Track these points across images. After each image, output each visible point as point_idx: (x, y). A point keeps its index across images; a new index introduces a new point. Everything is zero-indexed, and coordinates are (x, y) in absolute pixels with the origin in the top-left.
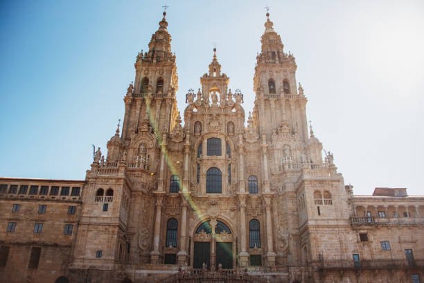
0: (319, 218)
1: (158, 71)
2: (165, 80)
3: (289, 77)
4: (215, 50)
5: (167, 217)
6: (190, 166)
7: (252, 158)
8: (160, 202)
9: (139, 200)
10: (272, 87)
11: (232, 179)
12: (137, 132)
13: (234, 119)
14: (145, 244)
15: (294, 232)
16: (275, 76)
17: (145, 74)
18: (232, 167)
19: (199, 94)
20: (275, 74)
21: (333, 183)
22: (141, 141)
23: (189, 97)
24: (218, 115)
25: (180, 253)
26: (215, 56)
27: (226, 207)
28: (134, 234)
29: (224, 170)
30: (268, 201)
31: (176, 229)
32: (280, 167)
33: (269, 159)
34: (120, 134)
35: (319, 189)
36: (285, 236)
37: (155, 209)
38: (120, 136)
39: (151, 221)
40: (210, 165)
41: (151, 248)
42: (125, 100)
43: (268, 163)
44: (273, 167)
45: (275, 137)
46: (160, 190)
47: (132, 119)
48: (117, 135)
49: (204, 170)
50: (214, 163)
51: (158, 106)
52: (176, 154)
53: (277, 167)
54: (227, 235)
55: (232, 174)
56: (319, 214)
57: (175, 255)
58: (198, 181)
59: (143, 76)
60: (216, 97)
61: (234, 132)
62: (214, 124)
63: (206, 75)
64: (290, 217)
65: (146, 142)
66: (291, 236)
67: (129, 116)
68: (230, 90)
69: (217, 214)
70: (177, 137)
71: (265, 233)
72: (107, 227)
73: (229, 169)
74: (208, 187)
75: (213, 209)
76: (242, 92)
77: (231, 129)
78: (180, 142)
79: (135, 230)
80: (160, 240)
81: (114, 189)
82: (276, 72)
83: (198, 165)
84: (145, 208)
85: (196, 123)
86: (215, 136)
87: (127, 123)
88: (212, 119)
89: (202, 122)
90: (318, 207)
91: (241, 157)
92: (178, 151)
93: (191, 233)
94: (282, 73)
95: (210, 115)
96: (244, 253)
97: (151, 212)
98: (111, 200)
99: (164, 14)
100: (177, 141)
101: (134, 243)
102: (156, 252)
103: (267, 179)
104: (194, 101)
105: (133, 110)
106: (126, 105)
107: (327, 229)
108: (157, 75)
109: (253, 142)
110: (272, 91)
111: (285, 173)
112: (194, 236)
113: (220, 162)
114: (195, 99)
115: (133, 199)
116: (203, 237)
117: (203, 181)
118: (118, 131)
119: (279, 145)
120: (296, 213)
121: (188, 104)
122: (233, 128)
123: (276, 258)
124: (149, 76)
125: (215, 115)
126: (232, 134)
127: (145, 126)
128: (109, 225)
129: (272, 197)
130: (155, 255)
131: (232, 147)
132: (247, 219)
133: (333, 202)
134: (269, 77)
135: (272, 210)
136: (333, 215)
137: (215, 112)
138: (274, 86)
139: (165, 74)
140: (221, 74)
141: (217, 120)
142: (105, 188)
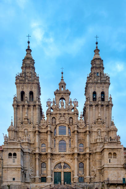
0: (110, 164)
1: (29, 87)
3: (105, 91)
4: (62, 73)
5: (41, 162)
6: (51, 140)
7: (81, 135)
9: (28, 156)
12: (22, 123)
13: (73, 116)
14: (32, 174)
15: (99, 168)
16: (97, 90)
19: (54, 102)
22: (25, 128)
23: (48, 103)
24: (65, 114)
26: (62, 77)
27: (68, 158)
28: (27, 170)
29: (67, 142)
30: (88, 156)
31: (46, 167)
32: (95, 140)
33: (90, 136)
34: (13, 124)
36: (95, 170)
37: (36, 159)
38: (13, 126)
40: (60, 139)
41: (35, 175)
42: (13, 105)
43: (89, 138)
44: (91, 140)
45: (94, 125)
46: (37, 152)
47: (18, 116)
48: (12, 125)
49: (57, 142)
50: (63, 138)
51: (32, 109)
52: (44, 134)
53: (94, 140)
54: (69, 169)
55: (71, 143)
56: (110, 162)
57: (46, 177)
58: (55, 146)
59: (21, 90)
60: (63, 103)
61: (72, 123)
62: (62, 119)
63: (57, 90)
64: (97, 162)
65: (27, 128)
66: (97, 170)
67: (17, 114)
68: (71, 99)
70: (43, 125)
71: (86, 169)
72: (16, 169)
73: (70, 141)
76: (78, 101)
77: (71, 121)
80: (39, 172)
82: (98, 87)
83: (55, 139)
84: (31, 159)
85: (53, 118)
86: (63, 125)
87: (16, 118)
88: (61, 116)
89: (56, 118)
90: (110, 160)
91: (76, 136)
93: (53, 169)
94: (101, 88)
95: (60, 114)
96: (76, 176)
97: (34, 161)
98: (16, 158)
100: (43, 128)
101: (27, 174)
102: (37, 176)
103: (88, 146)
104: (51, 106)
105: (18, 111)
106: (14, 108)
107: (113, 168)
109: (82, 128)
111: (97, 143)
112: (54, 170)
114: (52, 104)
115: (25, 156)
116: (58, 170)
117: (57, 146)
118: (12, 123)
119: (95, 129)
120: (100, 161)
121: (48, 108)
122: (72, 121)
123: (90, 178)
124: (24, 90)
125: (62, 114)
127: (26, 120)
128: (17, 168)
129: (90, 154)
130: (37, 178)
132: (78, 163)
133: (117, 157)
134: (93, 91)
135: (89, 159)
136: (116, 163)
137: (62, 112)
138: (96, 96)
140: (66, 90)
141: (64, 116)
142: (12, 153)
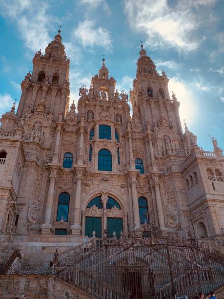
0: (215, 192)
1: (54, 68)
2: (60, 75)
3: (163, 87)
4: (104, 60)
5: (59, 191)
7: (138, 144)
8: (54, 174)
9: (32, 170)
10: (150, 93)
11: (121, 160)
12: (33, 112)
13: (121, 112)
14: (35, 216)
15: (185, 208)
16: (152, 85)
17: (42, 68)
18: (121, 150)
19: (91, 90)
20: (152, 84)
21: (222, 163)
22: (36, 120)
23: (82, 91)
24: (108, 107)
25: (73, 227)
26: (104, 64)
27: (116, 183)
28: (24, 204)
29: (114, 152)
30: (156, 179)
31: (68, 204)
32: (163, 152)
34: (16, 111)
35: (210, 167)
37: (49, 181)
38: (16, 113)
39: (43, 193)
40: (101, 146)
41: (42, 221)
42: (22, 85)
44: (156, 153)
45: (156, 129)
46: (55, 162)
47: (28, 101)
48: (12, 111)
49: (96, 150)
50: (106, 145)
51: (54, 94)
52: (71, 134)
54: (118, 211)
55: (121, 156)
56: (214, 189)
58: (90, 159)
59: (40, 69)
60: (105, 94)
61: (121, 122)
62: (105, 114)
63: (97, 76)
65: (41, 121)
66: (181, 212)
67: (26, 98)
68: (117, 90)
69: (109, 190)
70: (71, 120)
73: (118, 152)
74: (99, 165)
75: (105, 184)
76: (127, 93)
78: (74, 125)
79: (26, 201)
80: (52, 213)
81: (7, 151)
82: (153, 82)
83: (91, 146)
84: (38, 180)
85: (89, 111)
86: (106, 123)
88: (103, 110)
89: (94, 111)
90: (213, 183)
92: (72, 132)
93: (84, 208)
94: (157, 84)
95: (101, 106)
96: (138, 227)
97: (43, 185)
98: (3, 162)
99: (59, 31)
100: (71, 124)
101: (23, 215)
102: (48, 224)
103: (153, 160)
105: (30, 94)
106: (23, 88)
108: (53, 71)
109: (138, 131)
110: (150, 95)
111: (169, 156)
112: (86, 211)
113: (111, 145)
114: (88, 93)
116: (95, 212)
117: (95, 159)
118: (13, 108)
119: (160, 135)
121: (80, 97)
122: (121, 119)
124: (45, 70)
125: (105, 107)
126: (120, 123)
127: (42, 107)
130: (45, 228)
131: (121, 134)
134: (147, 86)
137: (105, 105)
138: (152, 93)
139: (60, 71)
140: (109, 78)
141: (107, 111)
